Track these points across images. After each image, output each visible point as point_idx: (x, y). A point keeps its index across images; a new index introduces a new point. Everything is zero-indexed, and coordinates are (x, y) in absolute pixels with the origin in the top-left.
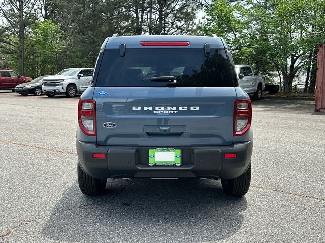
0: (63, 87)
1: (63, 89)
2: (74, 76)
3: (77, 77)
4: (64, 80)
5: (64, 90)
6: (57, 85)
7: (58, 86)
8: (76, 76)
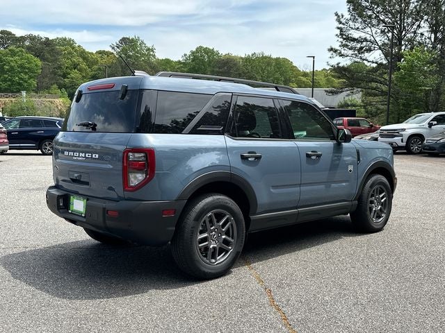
0: (402, 140)
1: (402, 141)
2: (424, 124)
3: (427, 126)
4: (405, 129)
5: (404, 144)
6: (395, 136)
7: (396, 138)
8: (426, 124)
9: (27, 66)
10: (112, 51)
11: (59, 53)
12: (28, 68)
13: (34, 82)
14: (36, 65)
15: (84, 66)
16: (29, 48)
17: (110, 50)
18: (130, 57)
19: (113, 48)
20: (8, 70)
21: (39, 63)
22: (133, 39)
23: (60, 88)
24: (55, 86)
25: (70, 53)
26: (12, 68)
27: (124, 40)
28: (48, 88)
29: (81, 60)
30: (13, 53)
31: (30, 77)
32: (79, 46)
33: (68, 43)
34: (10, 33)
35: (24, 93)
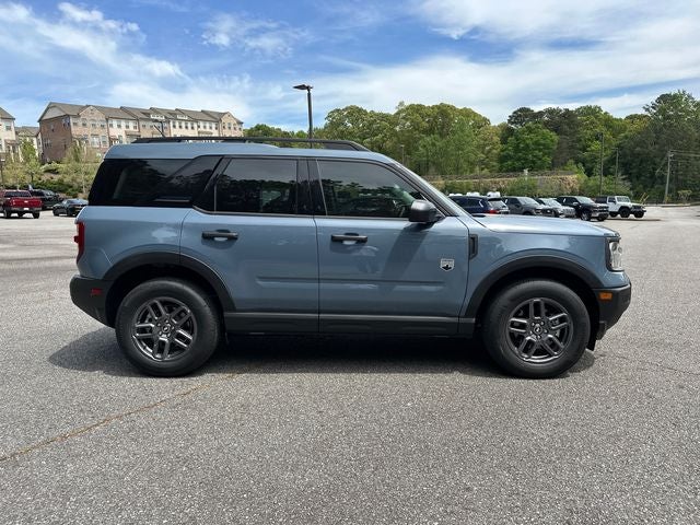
9: (542, 142)
10: (647, 113)
11: (579, 124)
12: (544, 145)
13: (549, 160)
14: (552, 141)
15: (608, 135)
16: (546, 124)
17: (644, 112)
18: (669, 117)
19: (647, 110)
20: (523, 149)
21: (556, 137)
22: (675, 95)
23: (576, 163)
24: (572, 161)
25: (592, 123)
26: (527, 145)
27: (663, 98)
28: (564, 164)
29: (604, 129)
30: (530, 130)
31: (545, 154)
32: (606, 113)
33: (592, 112)
34: (528, 110)
35: (526, 171)
